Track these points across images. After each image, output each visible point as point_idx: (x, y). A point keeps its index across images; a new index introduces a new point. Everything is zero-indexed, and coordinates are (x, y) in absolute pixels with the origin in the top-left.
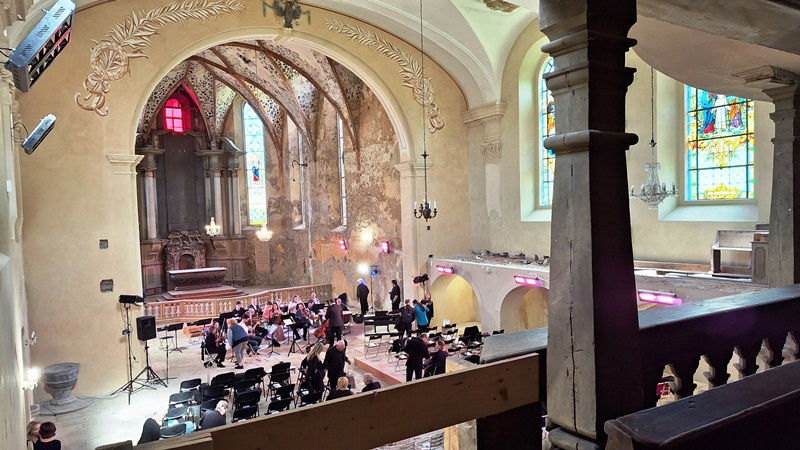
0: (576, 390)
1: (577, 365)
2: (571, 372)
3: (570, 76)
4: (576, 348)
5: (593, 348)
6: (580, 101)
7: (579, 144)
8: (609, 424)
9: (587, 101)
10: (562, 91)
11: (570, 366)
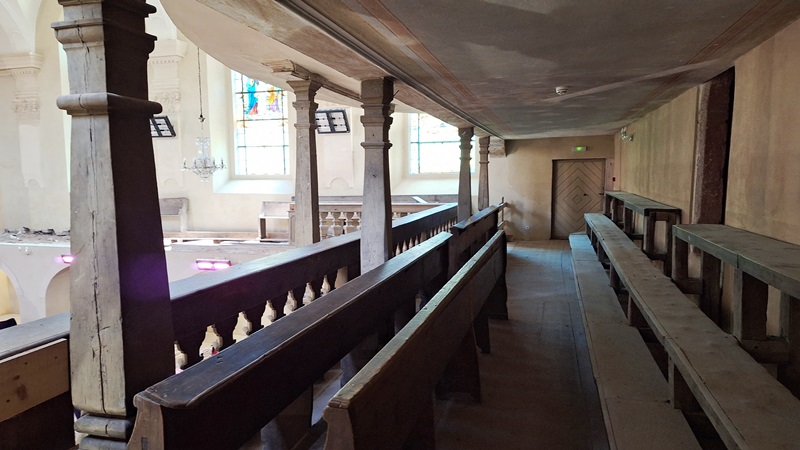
0: (104, 369)
1: (103, 344)
2: (97, 353)
3: (84, 31)
4: (102, 326)
5: (120, 322)
6: (95, 60)
7: (96, 106)
8: (138, 397)
9: (104, 62)
10: (75, 45)
11: (96, 346)
